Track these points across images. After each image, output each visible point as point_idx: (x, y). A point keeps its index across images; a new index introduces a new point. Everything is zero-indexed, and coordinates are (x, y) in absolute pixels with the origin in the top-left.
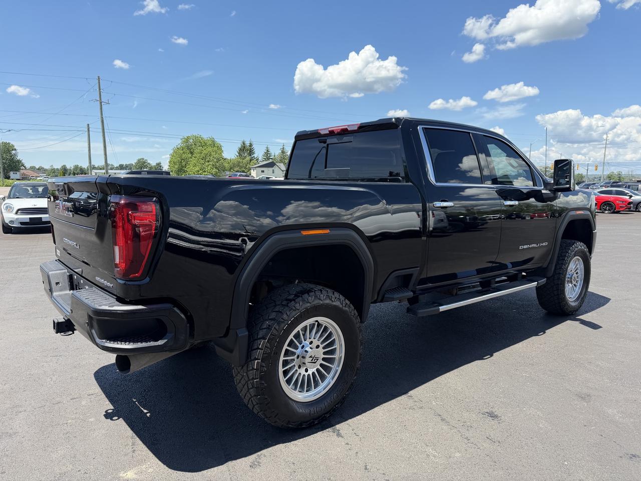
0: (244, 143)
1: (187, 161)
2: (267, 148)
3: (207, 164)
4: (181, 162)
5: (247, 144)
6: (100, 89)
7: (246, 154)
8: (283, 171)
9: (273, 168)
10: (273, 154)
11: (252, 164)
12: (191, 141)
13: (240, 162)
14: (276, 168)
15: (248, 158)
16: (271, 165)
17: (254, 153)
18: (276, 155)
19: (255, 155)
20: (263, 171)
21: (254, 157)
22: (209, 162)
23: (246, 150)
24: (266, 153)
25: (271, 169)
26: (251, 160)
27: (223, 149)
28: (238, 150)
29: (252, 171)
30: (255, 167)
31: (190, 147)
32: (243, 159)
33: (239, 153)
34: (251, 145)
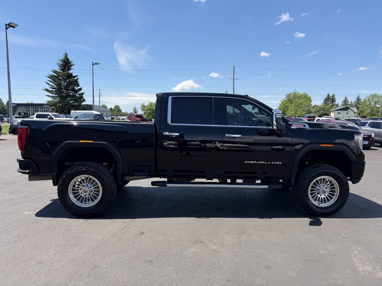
0: (328, 95)
1: (287, 108)
2: (346, 97)
3: (299, 109)
4: (284, 109)
5: (331, 95)
6: (234, 72)
7: (329, 102)
8: (355, 113)
9: (347, 111)
10: (350, 102)
11: (333, 108)
12: (292, 96)
13: (324, 107)
14: (349, 111)
15: (331, 105)
16: (346, 109)
17: (335, 101)
18: (352, 101)
19: (336, 103)
20: (339, 113)
21: (335, 104)
22: (301, 108)
23: (330, 99)
24: (344, 101)
25: (345, 112)
26: (333, 106)
27: (312, 100)
28: (324, 100)
29: (331, 113)
30: (334, 111)
31: (291, 99)
32: (327, 105)
33: (324, 102)
34: (333, 96)
